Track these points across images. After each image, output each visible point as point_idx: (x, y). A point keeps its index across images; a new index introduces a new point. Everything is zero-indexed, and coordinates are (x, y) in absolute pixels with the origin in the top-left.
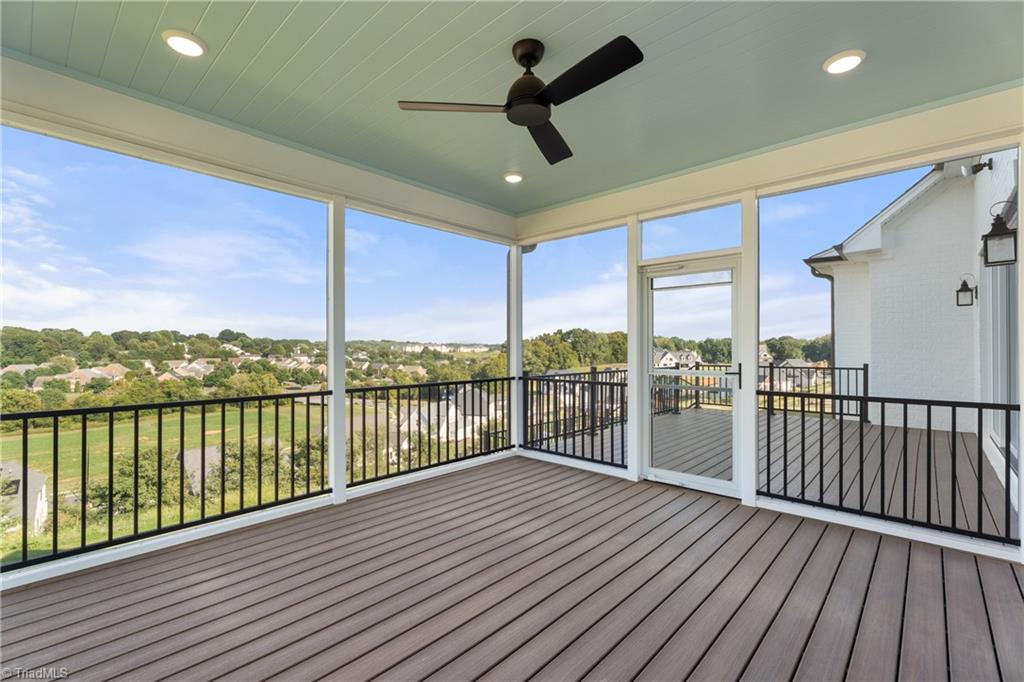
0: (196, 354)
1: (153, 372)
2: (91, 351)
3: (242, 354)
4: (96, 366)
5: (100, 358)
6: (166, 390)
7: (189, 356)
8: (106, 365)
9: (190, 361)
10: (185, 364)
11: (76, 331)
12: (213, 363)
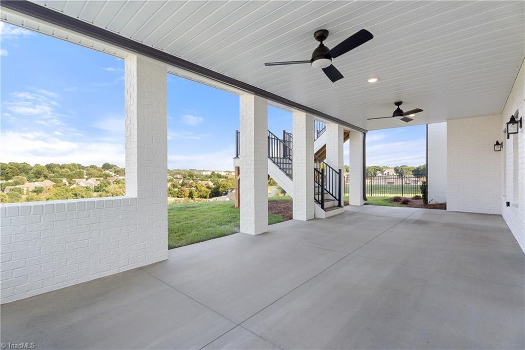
0: (90, 175)
1: (67, 185)
2: (34, 174)
3: (115, 175)
4: (38, 181)
5: (40, 177)
6: (74, 193)
7: (86, 177)
8: (42, 181)
9: (87, 179)
10: (84, 180)
11: (27, 164)
12: (99, 180)
